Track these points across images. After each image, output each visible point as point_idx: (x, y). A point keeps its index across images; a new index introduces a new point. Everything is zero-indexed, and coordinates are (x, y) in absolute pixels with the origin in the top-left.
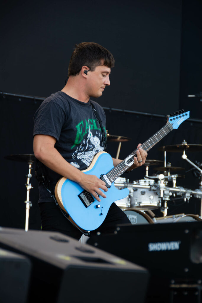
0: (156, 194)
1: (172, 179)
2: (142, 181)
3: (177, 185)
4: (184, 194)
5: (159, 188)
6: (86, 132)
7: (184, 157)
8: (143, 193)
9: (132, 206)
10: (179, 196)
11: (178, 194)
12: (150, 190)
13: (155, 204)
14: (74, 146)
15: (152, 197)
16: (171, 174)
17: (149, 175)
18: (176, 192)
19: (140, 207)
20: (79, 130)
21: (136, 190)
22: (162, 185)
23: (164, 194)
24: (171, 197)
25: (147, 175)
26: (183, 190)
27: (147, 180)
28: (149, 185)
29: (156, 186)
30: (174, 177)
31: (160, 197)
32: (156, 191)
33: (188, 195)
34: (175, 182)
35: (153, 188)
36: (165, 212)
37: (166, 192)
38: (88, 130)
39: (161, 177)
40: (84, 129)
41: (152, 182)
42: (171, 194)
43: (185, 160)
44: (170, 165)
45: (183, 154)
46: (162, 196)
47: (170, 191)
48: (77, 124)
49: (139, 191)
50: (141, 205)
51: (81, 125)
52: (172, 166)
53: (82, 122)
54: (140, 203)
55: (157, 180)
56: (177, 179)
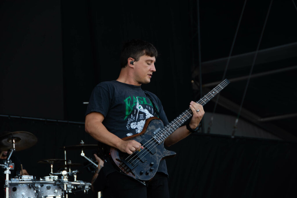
0: (60, 188)
1: (73, 174)
2: (47, 178)
3: (77, 179)
4: (84, 186)
5: (63, 183)
7: (83, 154)
8: (48, 188)
10: (80, 188)
11: (78, 187)
12: (55, 184)
15: (56, 191)
16: (72, 170)
18: (76, 185)
22: (65, 180)
23: (67, 188)
24: (73, 190)
25: (52, 172)
26: (82, 183)
27: (52, 177)
28: (54, 180)
29: (60, 181)
30: (75, 172)
31: (63, 190)
32: (60, 185)
33: (87, 187)
34: (75, 176)
35: (58, 183)
37: (68, 186)
39: (64, 173)
41: (56, 177)
42: (73, 187)
43: (83, 157)
44: (70, 163)
45: (81, 152)
46: (65, 189)
47: (72, 185)
49: (46, 186)
54: (46, 197)
55: (60, 176)
56: (77, 174)
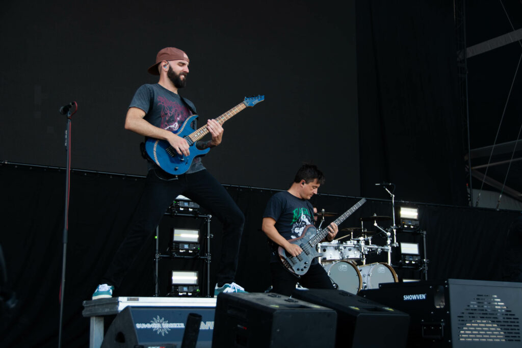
0: (359, 250)
1: (368, 240)
2: (348, 242)
3: (372, 244)
4: (377, 249)
5: (360, 247)
6: (300, 215)
7: (376, 224)
8: (350, 250)
9: (343, 258)
10: (374, 251)
11: (373, 249)
12: (355, 247)
13: (358, 257)
14: (292, 223)
15: (356, 252)
16: (368, 236)
17: (353, 238)
18: (371, 248)
19: (348, 259)
20: (295, 213)
21: (345, 248)
22: (362, 244)
23: (364, 250)
24: (368, 252)
25: (352, 238)
26: (376, 247)
27: (352, 241)
28: (354, 244)
29: (358, 245)
30: (370, 238)
31: (361, 252)
32: (358, 248)
33: (379, 250)
34: (370, 241)
35: (357, 246)
36: (364, 261)
37: (365, 249)
38: (301, 214)
39: (362, 238)
40: (298, 213)
41: (355, 242)
42: (368, 250)
43: (376, 227)
44: (366, 231)
45: (374, 223)
46: (363, 251)
47: (368, 248)
48: (294, 210)
49: (347, 248)
50: (349, 257)
51: (296, 211)
52: (367, 230)
53: (297, 209)
54: (348, 256)
55: (358, 241)
56: (372, 240)
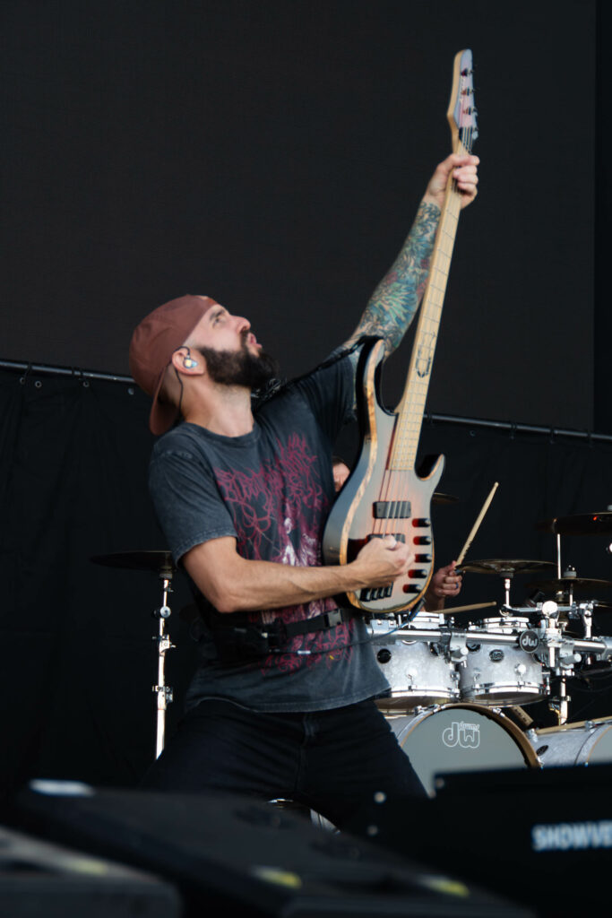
0: (536, 658)
1: (580, 614)
2: (492, 624)
3: (594, 632)
5: (543, 643)
8: (496, 657)
9: (464, 694)
10: (605, 663)
11: (599, 658)
12: (517, 646)
13: (534, 687)
15: (522, 668)
16: (578, 599)
17: (513, 603)
18: (592, 653)
19: (487, 696)
21: (474, 647)
22: (552, 632)
23: (559, 659)
24: (579, 667)
25: (507, 606)
27: (509, 618)
28: (515, 633)
30: (587, 607)
31: (545, 667)
34: (588, 622)
35: (527, 641)
36: (563, 709)
37: (564, 653)
39: (549, 607)
41: (522, 624)
42: (578, 658)
44: (572, 574)
46: (552, 664)
47: (577, 650)
49: (486, 650)
50: (492, 691)
52: (579, 575)
54: (488, 686)
55: (536, 619)
56: (596, 612)
